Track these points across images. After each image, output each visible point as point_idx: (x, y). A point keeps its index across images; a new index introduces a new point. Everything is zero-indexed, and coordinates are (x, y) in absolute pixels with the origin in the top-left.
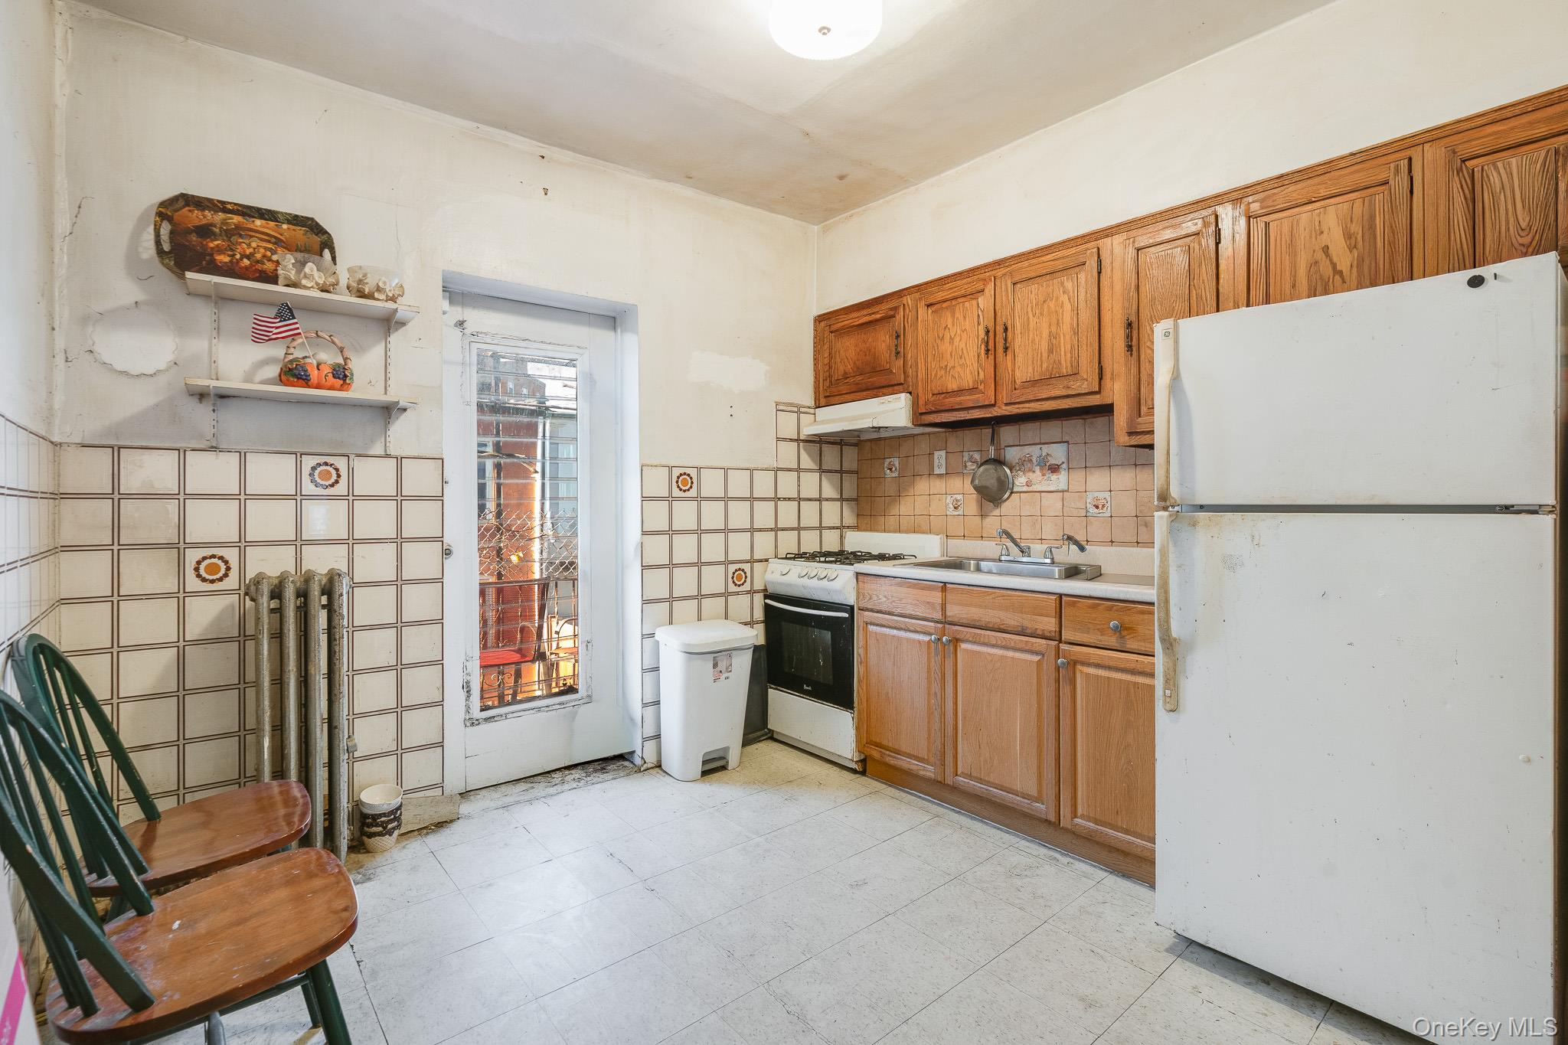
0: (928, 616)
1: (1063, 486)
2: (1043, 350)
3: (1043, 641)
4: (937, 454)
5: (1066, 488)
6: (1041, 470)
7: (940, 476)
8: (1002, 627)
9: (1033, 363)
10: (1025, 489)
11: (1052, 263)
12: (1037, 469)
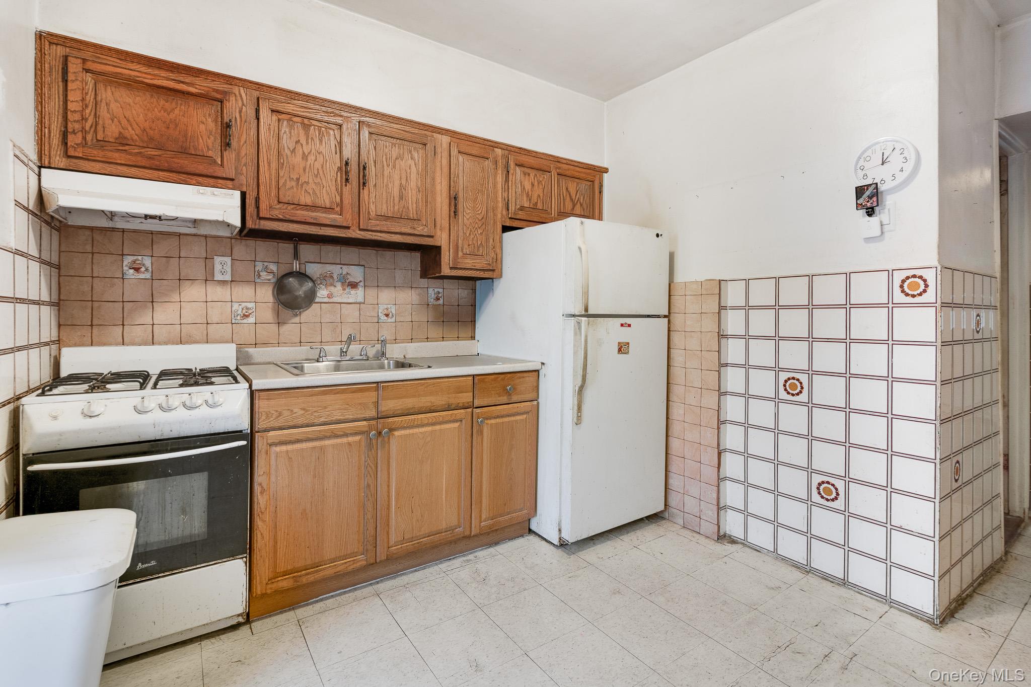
0: (359, 416)
1: (360, 299)
2: (395, 195)
3: (462, 411)
4: (218, 260)
5: (363, 301)
6: (343, 284)
7: (224, 282)
8: (432, 408)
9: (387, 203)
10: (326, 300)
11: (404, 133)
12: (339, 285)
